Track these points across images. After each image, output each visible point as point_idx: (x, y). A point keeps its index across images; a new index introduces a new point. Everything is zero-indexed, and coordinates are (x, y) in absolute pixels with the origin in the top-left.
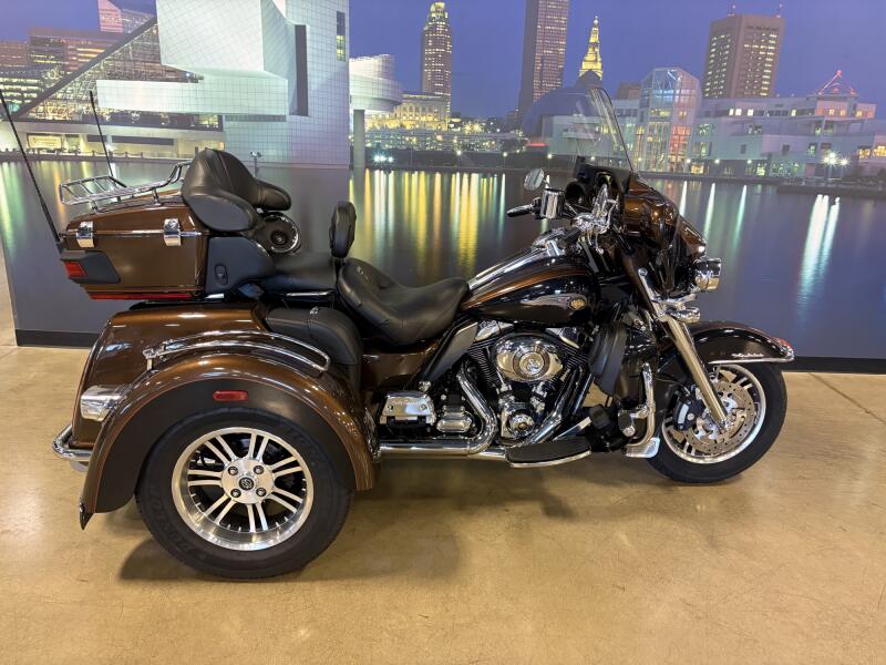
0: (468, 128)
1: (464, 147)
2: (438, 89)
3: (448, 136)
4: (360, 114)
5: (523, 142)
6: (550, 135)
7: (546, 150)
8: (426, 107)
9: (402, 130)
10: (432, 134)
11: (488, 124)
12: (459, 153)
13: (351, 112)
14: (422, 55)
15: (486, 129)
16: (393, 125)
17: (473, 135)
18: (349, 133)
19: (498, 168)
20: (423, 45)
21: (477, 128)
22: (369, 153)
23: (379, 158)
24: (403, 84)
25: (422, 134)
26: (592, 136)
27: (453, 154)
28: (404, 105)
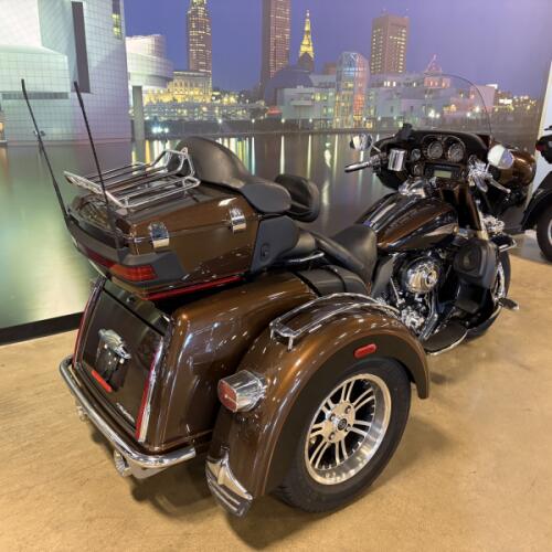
0: (225, 100)
1: (223, 116)
2: (202, 67)
3: (211, 107)
4: (138, 89)
5: (265, 110)
6: (282, 104)
7: (280, 115)
8: (192, 82)
9: (174, 104)
10: (198, 106)
11: (240, 95)
12: (220, 121)
13: (130, 88)
14: (188, 37)
15: (238, 100)
16: (167, 99)
17: (230, 106)
18: (129, 108)
19: (249, 133)
20: (188, 29)
21: (232, 100)
22: (148, 125)
23: (156, 130)
24: (173, 63)
25: (191, 106)
26: (309, 103)
27: (216, 123)
28: (176, 81)
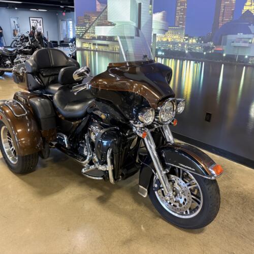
0: (191, 41)
1: (189, 49)
2: (181, 24)
3: (183, 44)
4: (155, 35)
5: (213, 48)
6: (225, 44)
7: (223, 52)
8: (176, 32)
9: (167, 42)
10: (177, 43)
11: (198, 39)
12: (187, 52)
13: (152, 35)
14: (176, 10)
15: (197, 41)
16: (165, 40)
17: (192, 44)
18: (151, 43)
19: (202, 59)
20: (177, 6)
21: (194, 41)
22: (157, 51)
23: (160, 53)
24: (169, 24)
25: (174, 43)
27: (185, 52)
28: (169, 31)
